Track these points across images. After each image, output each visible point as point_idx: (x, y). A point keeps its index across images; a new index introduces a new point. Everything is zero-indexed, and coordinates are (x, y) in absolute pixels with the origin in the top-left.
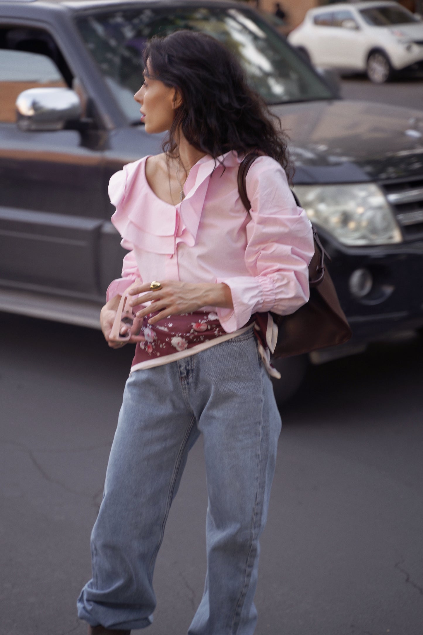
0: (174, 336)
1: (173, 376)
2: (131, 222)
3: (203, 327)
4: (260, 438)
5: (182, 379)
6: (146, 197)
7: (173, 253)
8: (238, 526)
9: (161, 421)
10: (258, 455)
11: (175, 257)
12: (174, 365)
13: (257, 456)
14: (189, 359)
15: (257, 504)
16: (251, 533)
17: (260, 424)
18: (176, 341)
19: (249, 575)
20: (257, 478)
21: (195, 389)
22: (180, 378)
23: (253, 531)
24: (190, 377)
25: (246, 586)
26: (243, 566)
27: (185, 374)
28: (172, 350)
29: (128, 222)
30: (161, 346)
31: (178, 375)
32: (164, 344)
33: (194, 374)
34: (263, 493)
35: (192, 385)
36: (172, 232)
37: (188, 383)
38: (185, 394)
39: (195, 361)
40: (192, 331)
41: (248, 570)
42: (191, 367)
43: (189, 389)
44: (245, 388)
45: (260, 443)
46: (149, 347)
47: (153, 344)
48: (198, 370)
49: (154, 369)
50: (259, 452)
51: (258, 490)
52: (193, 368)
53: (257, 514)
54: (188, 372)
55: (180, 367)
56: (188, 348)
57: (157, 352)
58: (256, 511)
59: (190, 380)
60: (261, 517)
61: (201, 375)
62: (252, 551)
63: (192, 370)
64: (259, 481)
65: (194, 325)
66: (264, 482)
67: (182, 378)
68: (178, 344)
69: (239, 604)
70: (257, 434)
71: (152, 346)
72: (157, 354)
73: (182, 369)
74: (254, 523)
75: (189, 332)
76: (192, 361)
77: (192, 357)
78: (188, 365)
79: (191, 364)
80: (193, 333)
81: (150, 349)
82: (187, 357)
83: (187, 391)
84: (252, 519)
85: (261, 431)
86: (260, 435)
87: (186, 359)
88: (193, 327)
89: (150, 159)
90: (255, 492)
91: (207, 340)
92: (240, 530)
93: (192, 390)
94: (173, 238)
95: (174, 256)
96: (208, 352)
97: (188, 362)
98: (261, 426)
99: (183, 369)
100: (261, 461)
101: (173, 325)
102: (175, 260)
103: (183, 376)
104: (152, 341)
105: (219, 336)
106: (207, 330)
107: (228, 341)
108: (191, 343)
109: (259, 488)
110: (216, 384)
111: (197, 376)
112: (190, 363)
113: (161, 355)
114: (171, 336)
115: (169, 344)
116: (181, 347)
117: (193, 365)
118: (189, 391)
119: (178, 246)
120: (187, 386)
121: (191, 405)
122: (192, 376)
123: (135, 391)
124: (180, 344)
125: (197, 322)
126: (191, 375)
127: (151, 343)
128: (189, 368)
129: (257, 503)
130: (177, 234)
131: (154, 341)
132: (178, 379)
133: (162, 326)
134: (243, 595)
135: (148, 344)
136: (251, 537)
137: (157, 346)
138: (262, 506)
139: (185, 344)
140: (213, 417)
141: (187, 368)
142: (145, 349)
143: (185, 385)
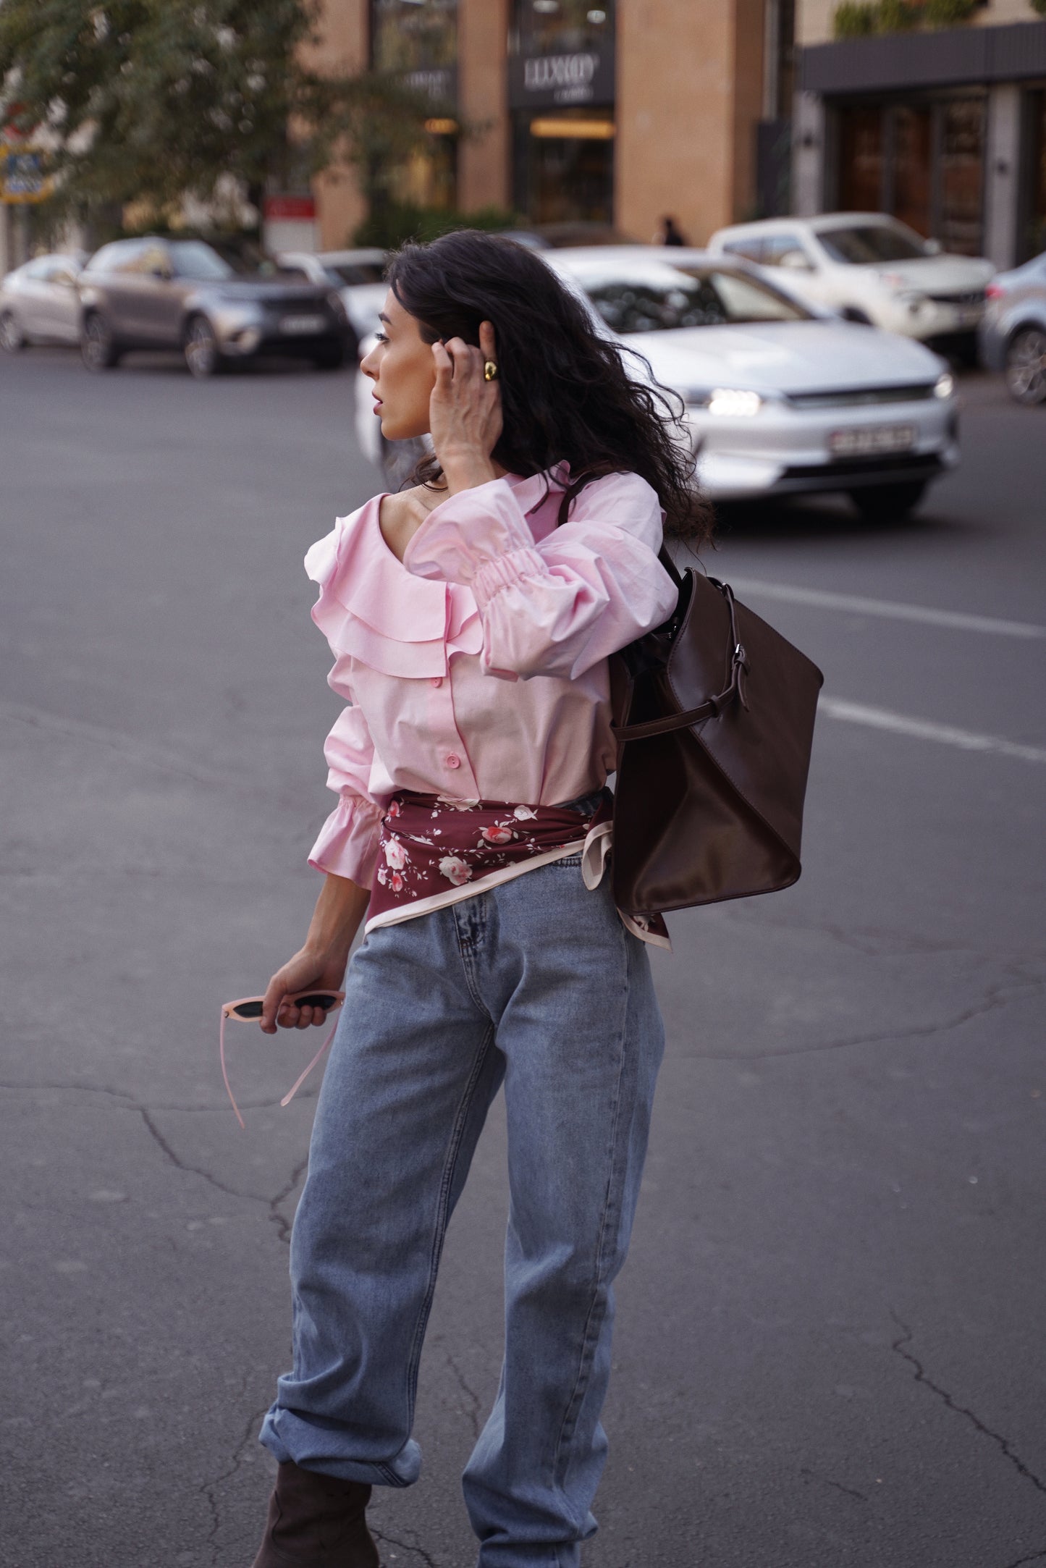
0: (445, 854)
1: (445, 938)
2: (354, 617)
3: (504, 836)
4: (618, 1068)
5: (462, 944)
6: (382, 564)
7: (443, 674)
8: (569, 1250)
9: (420, 1035)
10: (615, 1102)
11: (447, 684)
12: (446, 913)
13: (612, 1104)
14: (476, 902)
15: (609, 1206)
16: (596, 1267)
17: (620, 1037)
18: (448, 864)
19: (589, 1357)
20: (611, 1151)
21: (490, 966)
22: (458, 943)
23: (600, 1264)
24: (478, 940)
25: (583, 1378)
26: (576, 1337)
27: (469, 934)
28: (441, 884)
29: (348, 616)
30: (419, 876)
31: (454, 936)
32: (424, 873)
33: (487, 933)
34: (623, 1182)
35: (484, 956)
36: (440, 633)
37: (475, 953)
38: (470, 978)
39: (488, 906)
40: (481, 843)
41: (587, 1344)
42: (481, 918)
43: (478, 964)
44: (590, 962)
45: (619, 1077)
46: (395, 880)
47: (403, 873)
48: (495, 924)
49: (405, 925)
50: (616, 1098)
51: (612, 1177)
52: (484, 920)
53: (608, 1226)
54: (474, 928)
55: (459, 918)
56: (473, 879)
57: (411, 890)
58: (606, 1221)
59: (480, 946)
60: (616, 1235)
61: (502, 934)
62: (597, 1305)
63: (483, 925)
64: (614, 1156)
65: (485, 831)
66: (625, 1161)
67: (463, 941)
68: (454, 870)
69: (567, 1416)
70: (613, 1059)
71: (402, 877)
72: (412, 893)
73: (462, 922)
74: (602, 1245)
75: (475, 847)
76: (481, 906)
77: (482, 897)
78: (475, 916)
79: (481, 912)
80: (483, 847)
81: (397, 885)
82: (473, 898)
83: (474, 969)
84: (599, 1237)
85: (623, 1053)
86: (619, 1062)
87: (470, 902)
88: (483, 834)
89: (387, 498)
90: (606, 1180)
91: (511, 863)
92: (573, 1260)
93: (485, 966)
94: (442, 644)
95: (444, 681)
96: (514, 885)
97: (474, 907)
98: (622, 1043)
99: (465, 924)
100: (620, 1115)
101: (442, 833)
102: (446, 692)
103: (465, 937)
104: (401, 867)
105: (536, 853)
106: (513, 840)
107: (554, 864)
108: (479, 868)
109: (615, 1171)
110: (530, 953)
111: (494, 937)
112: (478, 910)
113: (420, 897)
114: (438, 855)
115: (435, 871)
116: (458, 877)
117: (483, 914)
118: (478, 970)
119: (453, 661)
120: (472, 959)
121: (484, 1001)
122: (483, 938)
123: (372, 971)
124: (457, 872)
125: (490, 825)
126: (481, 935)
127: (399, 871)
128: (476, 920)
129: (608, 1203)
130: (449, 638)
131: (406, 866)
132: (456, 945)
133: (419, 836)
134: (578, 1398)
135: (394, 872)
136: (596, 1275)
137: (411, 876)
138: (619, 1210)
139: (467, 870)
140: (526, 1020)
141: (473, 920)
142: (388, 883)
143: (469, 956)
